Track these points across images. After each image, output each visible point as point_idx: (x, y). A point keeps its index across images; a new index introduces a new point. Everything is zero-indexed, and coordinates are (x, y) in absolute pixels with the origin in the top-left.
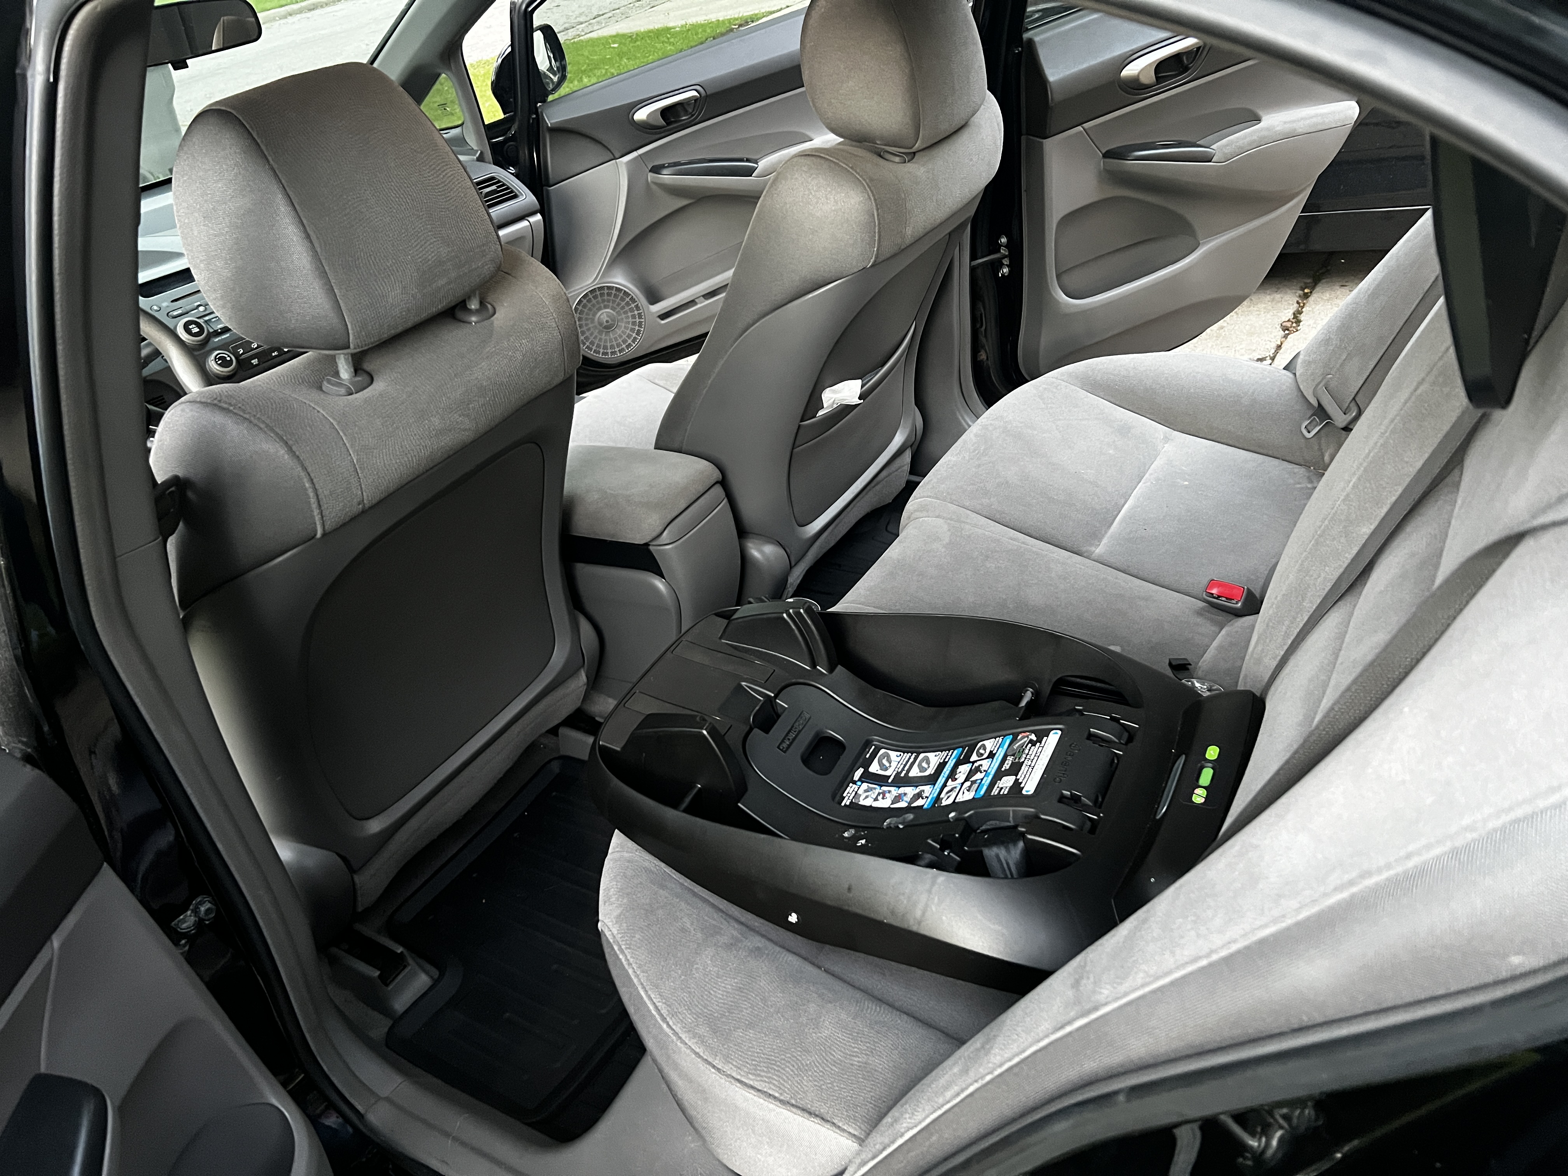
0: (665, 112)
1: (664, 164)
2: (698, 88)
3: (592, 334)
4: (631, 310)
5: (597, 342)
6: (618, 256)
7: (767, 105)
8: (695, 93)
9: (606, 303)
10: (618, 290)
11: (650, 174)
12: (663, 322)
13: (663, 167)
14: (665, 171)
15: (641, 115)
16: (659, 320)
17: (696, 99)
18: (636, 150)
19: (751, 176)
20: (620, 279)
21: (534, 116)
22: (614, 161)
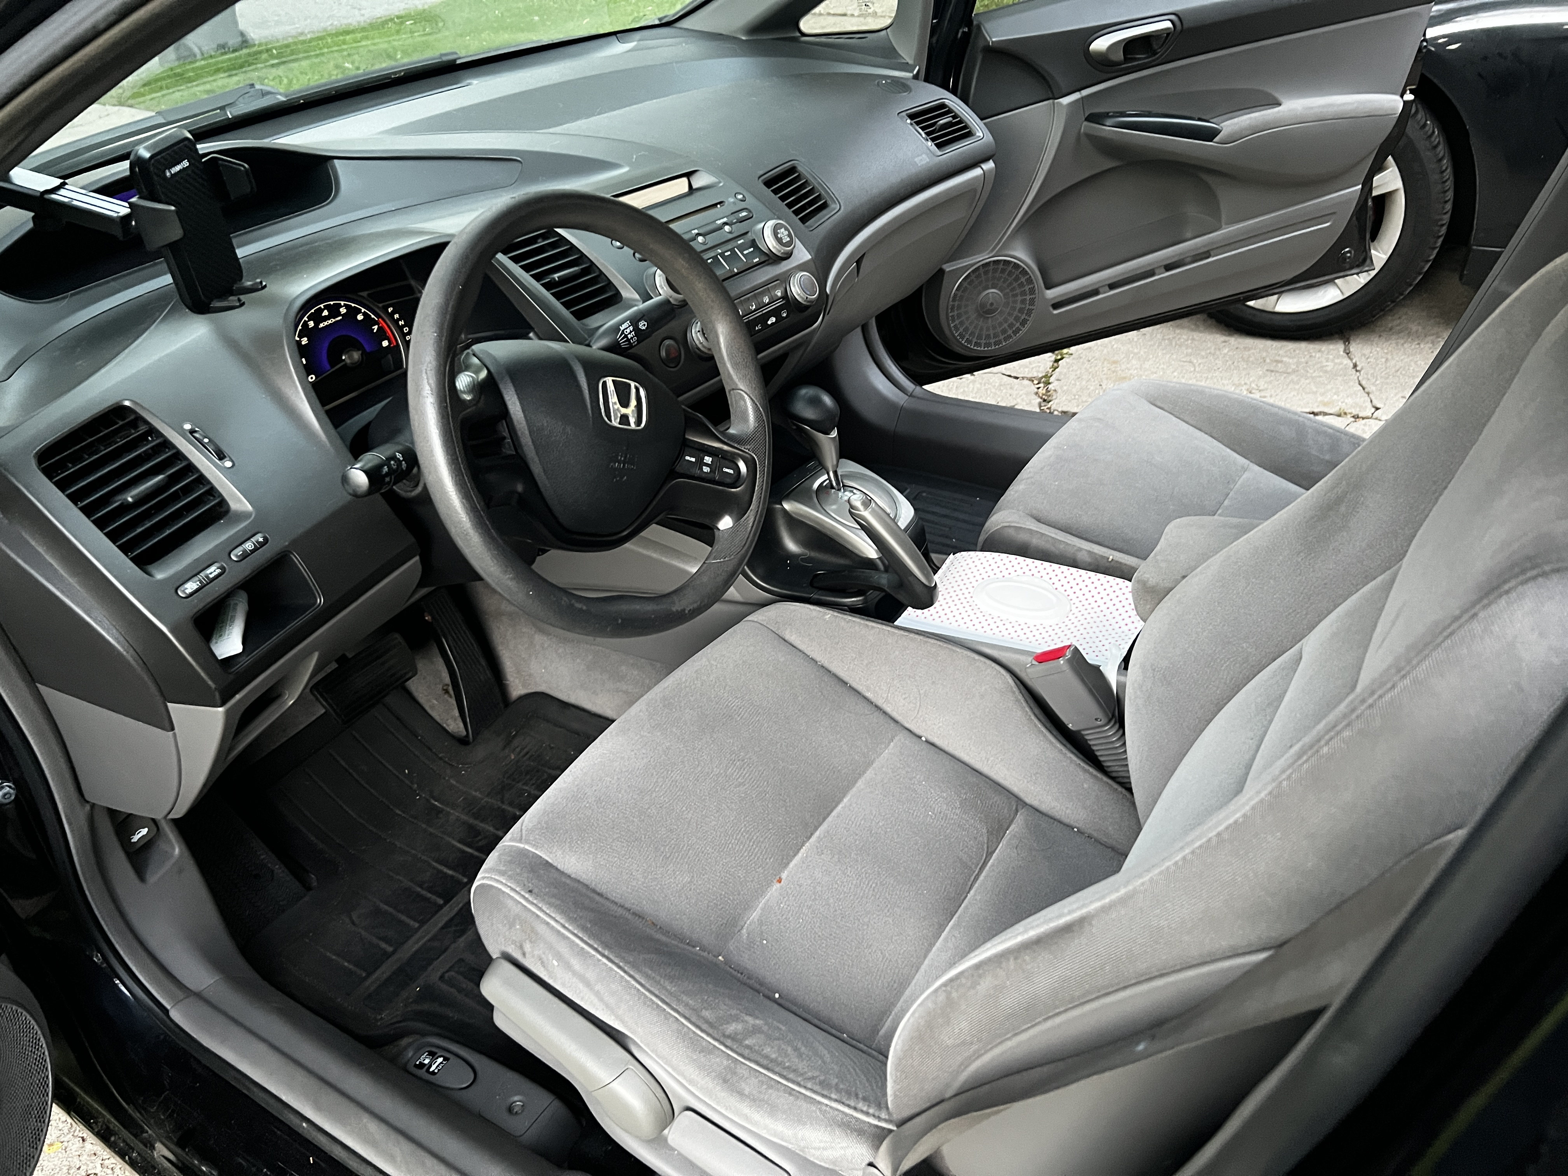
0: (1130, 45)
1: (1108, 113)
2: (1173, 17)
3: (967, 319)
4: (1023, 293)
5: (971, 329)
6: (1022, 225)
7: (1244, 51)
8: (1168, 24)
9: (996, 282)
10: (1016, 266)
11: (1086, 123)
12: (1055, 312)
13: (1107, 115)
14: (1109, 122)
15: (1100, 44)
16: (1051, 309)
17: (1166, 32)
18: (1079, 90)
19: (1211, 141)
20: (1021, 254)
21: (966, 30)
22: (1051, 101)
